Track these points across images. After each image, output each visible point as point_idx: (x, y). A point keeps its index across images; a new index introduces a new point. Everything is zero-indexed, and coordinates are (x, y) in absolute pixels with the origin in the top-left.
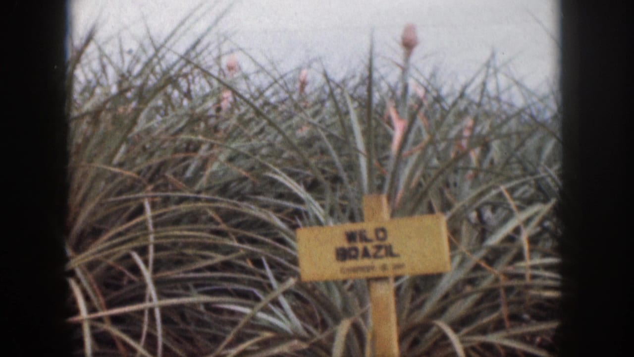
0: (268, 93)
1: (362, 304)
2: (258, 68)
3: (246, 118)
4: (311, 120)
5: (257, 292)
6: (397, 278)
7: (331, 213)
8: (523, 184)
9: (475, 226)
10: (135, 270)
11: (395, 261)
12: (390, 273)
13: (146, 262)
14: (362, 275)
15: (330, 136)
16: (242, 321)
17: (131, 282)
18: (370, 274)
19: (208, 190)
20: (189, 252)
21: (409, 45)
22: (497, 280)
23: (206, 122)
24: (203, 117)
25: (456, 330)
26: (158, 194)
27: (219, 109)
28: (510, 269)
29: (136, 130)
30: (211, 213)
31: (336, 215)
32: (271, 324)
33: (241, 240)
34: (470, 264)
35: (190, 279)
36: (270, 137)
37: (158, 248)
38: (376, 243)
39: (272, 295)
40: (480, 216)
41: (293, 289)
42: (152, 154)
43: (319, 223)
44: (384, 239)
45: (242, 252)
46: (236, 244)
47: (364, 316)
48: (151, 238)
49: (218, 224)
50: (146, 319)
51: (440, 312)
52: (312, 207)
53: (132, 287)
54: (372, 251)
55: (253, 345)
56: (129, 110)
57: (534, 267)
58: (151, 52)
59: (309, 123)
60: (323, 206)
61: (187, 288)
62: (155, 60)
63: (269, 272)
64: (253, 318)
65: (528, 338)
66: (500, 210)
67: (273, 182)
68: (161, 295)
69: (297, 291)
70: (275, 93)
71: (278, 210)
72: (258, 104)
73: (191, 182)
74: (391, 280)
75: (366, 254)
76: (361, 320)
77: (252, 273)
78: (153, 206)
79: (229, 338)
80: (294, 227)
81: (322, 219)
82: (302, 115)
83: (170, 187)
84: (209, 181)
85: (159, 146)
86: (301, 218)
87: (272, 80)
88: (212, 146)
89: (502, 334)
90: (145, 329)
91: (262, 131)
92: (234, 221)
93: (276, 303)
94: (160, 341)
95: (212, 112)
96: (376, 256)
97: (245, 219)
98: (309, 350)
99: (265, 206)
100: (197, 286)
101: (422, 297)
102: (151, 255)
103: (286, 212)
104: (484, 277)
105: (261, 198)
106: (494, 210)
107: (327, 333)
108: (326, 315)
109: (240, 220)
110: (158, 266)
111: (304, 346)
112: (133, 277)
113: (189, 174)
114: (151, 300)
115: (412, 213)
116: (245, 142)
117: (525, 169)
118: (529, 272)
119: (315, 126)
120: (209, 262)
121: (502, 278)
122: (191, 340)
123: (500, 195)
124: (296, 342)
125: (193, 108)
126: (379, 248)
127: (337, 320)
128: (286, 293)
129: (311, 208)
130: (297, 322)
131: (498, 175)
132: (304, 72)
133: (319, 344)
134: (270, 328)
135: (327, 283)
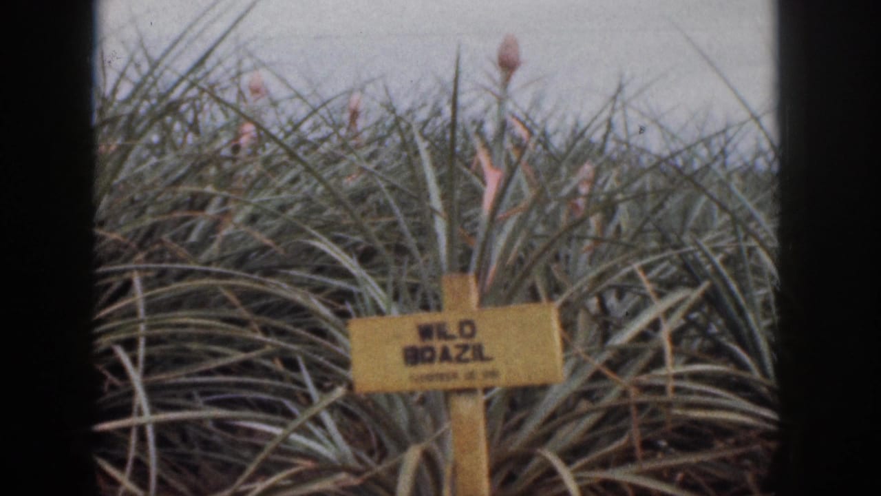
0: (305, 127)
1: (437, 424)
2: (292, 93)
3: (275, 161)
4: (365, 165)
5: (289, 404)
6: (486, 390)
7: (396, 297)
8: (661, 261)
9: (595, 318)
10: (119, 370)
11: (487, 366)
12: (478, 383)
13: (134, 360)
14: (438, 385)
15: (392, 188)
16: (270, 445)
17: (113, 387)
18: (451, 385)
19: (221, 260)
20: (194, 346)
21: (508, 65)
22: (624, 394)
23: (219, 166)
24: (215, 159)
25: (568, 463)
26: (151, 265)
27: (236, 149)
28: (644, 379)
29: (123, 175)
30: (227, 294)
31: (402, 299)
32: (309, 449)
33: (266, 331)
34: (587, 372)
35: (195, 385)
36: (306, 188)
37: (151, 341)
38: (460, 341)
39: (312, 411)
40: (602, 303)
41: (341, 402)
42: (142, 211)
43: (379, 312)
44: (472, 335)
45: (268, 348)
46: (259, 336)
47: (440, 441)
48: (142, 327)
49: (233, 307)
50: (133, 439)
51: (544, 438)
52: (369, 288)
53: (116, 394)
54: (454, 352)
55: (284, 479)
56: (113, 148)
57: (678, 377)
58: (145, 67)
59: (362, 170)
60: (383, 286)
61: (189, 397)
62: (150, 79)
63: (306, 377)
64: (285, 440)
65: (665, 475)
66: (628, 296)
67: (311, 250)
68: (157, 407)
69: (345, 404)
70: (315, 127)
71: (318, 290)
72: (289, 141)
73: (196, 249)
74: (480, 392)
75: (445, 356)
76: (435, 447)
77: (280, 377)
78: (146, 282)
79: (251, 468)
80: (344, 315)
81: (383, 306)
82: (353, 157)
83: (168, 256)
84: (223, 248)
85: (154, 199)
86: (353, 301)
87: (311, 110)
88: (225, 201)
89: (633, 468)
90: (132, 453)
91: (295, 180)
92: (255, 304)
93: (317, 421)
94: (154, 471)
95: (226, 152)
96: (459, 360)
97: (271, 301)
98: (362, 485)
99: (300, 284)
100: (203, 394)
101: (518, 416)
102: (141, 352)
103: (327, 292)
104: (607, 390)
105: (294, 272)
106: (620, 296)
107: (386, 464)
108: (386, 439)
109: (263, 302)
110: (151, 366)
111: (354, 481)
112: (116, 381)
113: (194, 237)
114: (140, 413)
115: (508, 300)
116: (273, 195)
117: (664, 239)
118: (671, 384)
119: (371, 173)
120: (221, 362)
121: (633, 392)
122: (195, 470)
123: (632, 276)
124: (343, 476)
125: (199, 147)
126: (465, 348)
127: (403, 447)
128: (331, 408)
129: (366, 290)
130: (346, 449)
131: (628, 247)
132: (356, 97)
133: (376, 480)
134: (308, 455)
135: (389, 396)
